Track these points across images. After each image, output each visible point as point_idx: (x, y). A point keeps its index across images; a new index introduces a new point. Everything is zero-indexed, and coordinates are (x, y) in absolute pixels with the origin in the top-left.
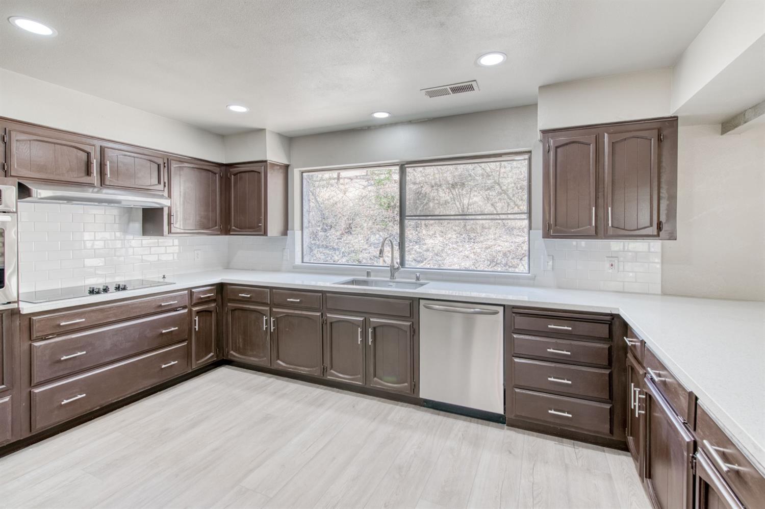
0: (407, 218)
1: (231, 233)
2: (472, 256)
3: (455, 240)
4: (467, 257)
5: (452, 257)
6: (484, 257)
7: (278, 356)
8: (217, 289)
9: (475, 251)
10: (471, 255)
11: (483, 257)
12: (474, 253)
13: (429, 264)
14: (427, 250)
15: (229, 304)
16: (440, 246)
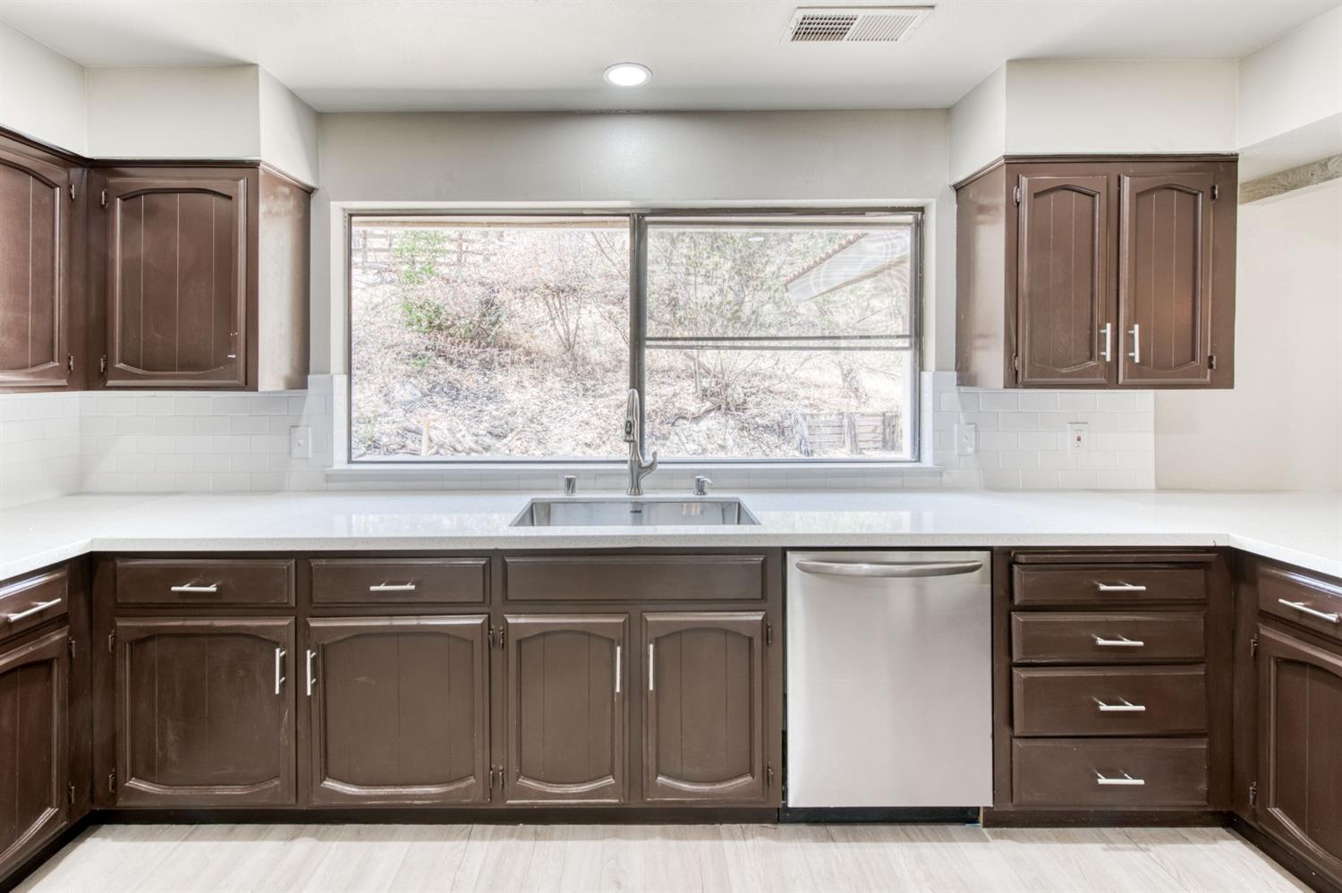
0: (648, 343)
1: (110, 383)
2: (594, 420)
3: (561, 392)
4: (587, 424)
5: (559, 425)
6: (616, 422)
7: (326, 767)
8: (72, 578)
9: (598, 411)
10: (592, 419)
11: (613, 422)
12: (597, 414)
13: (517, 440)
14: (513, 414)
15: (120, 623)
16: (535, 404)
